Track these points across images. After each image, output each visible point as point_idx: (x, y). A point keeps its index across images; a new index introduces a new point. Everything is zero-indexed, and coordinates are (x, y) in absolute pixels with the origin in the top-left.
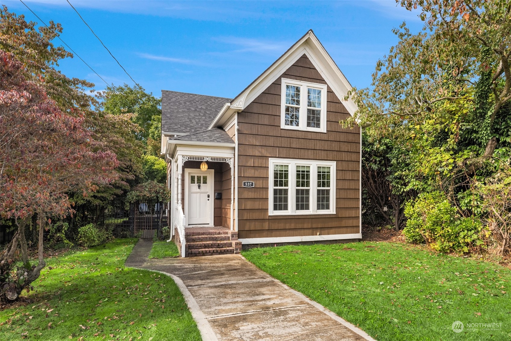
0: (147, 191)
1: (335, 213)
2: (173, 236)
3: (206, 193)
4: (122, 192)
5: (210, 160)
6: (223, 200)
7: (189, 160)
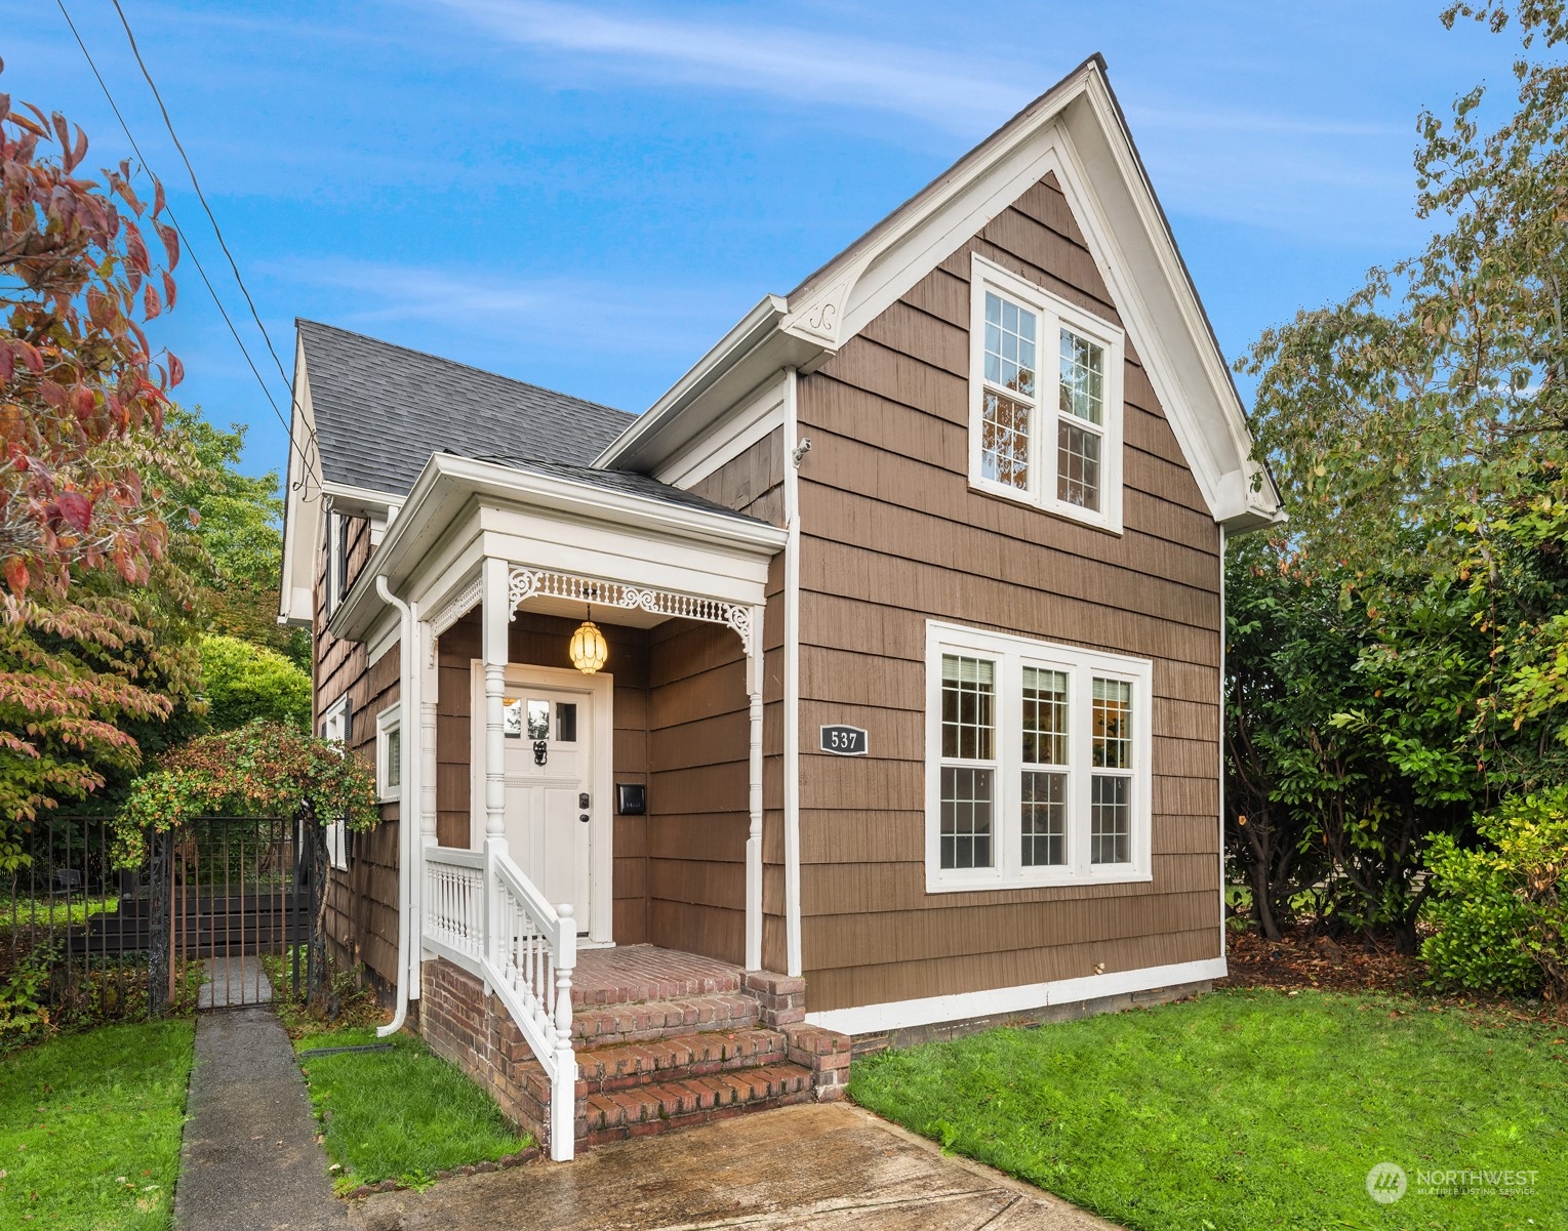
0: (249, 770)
1: (1147, 876)
2: (410, 1002)
3: (574, 783)
4: (100, 781)
5: (652, 604)
6: (656, 819)
7: (547, 593)
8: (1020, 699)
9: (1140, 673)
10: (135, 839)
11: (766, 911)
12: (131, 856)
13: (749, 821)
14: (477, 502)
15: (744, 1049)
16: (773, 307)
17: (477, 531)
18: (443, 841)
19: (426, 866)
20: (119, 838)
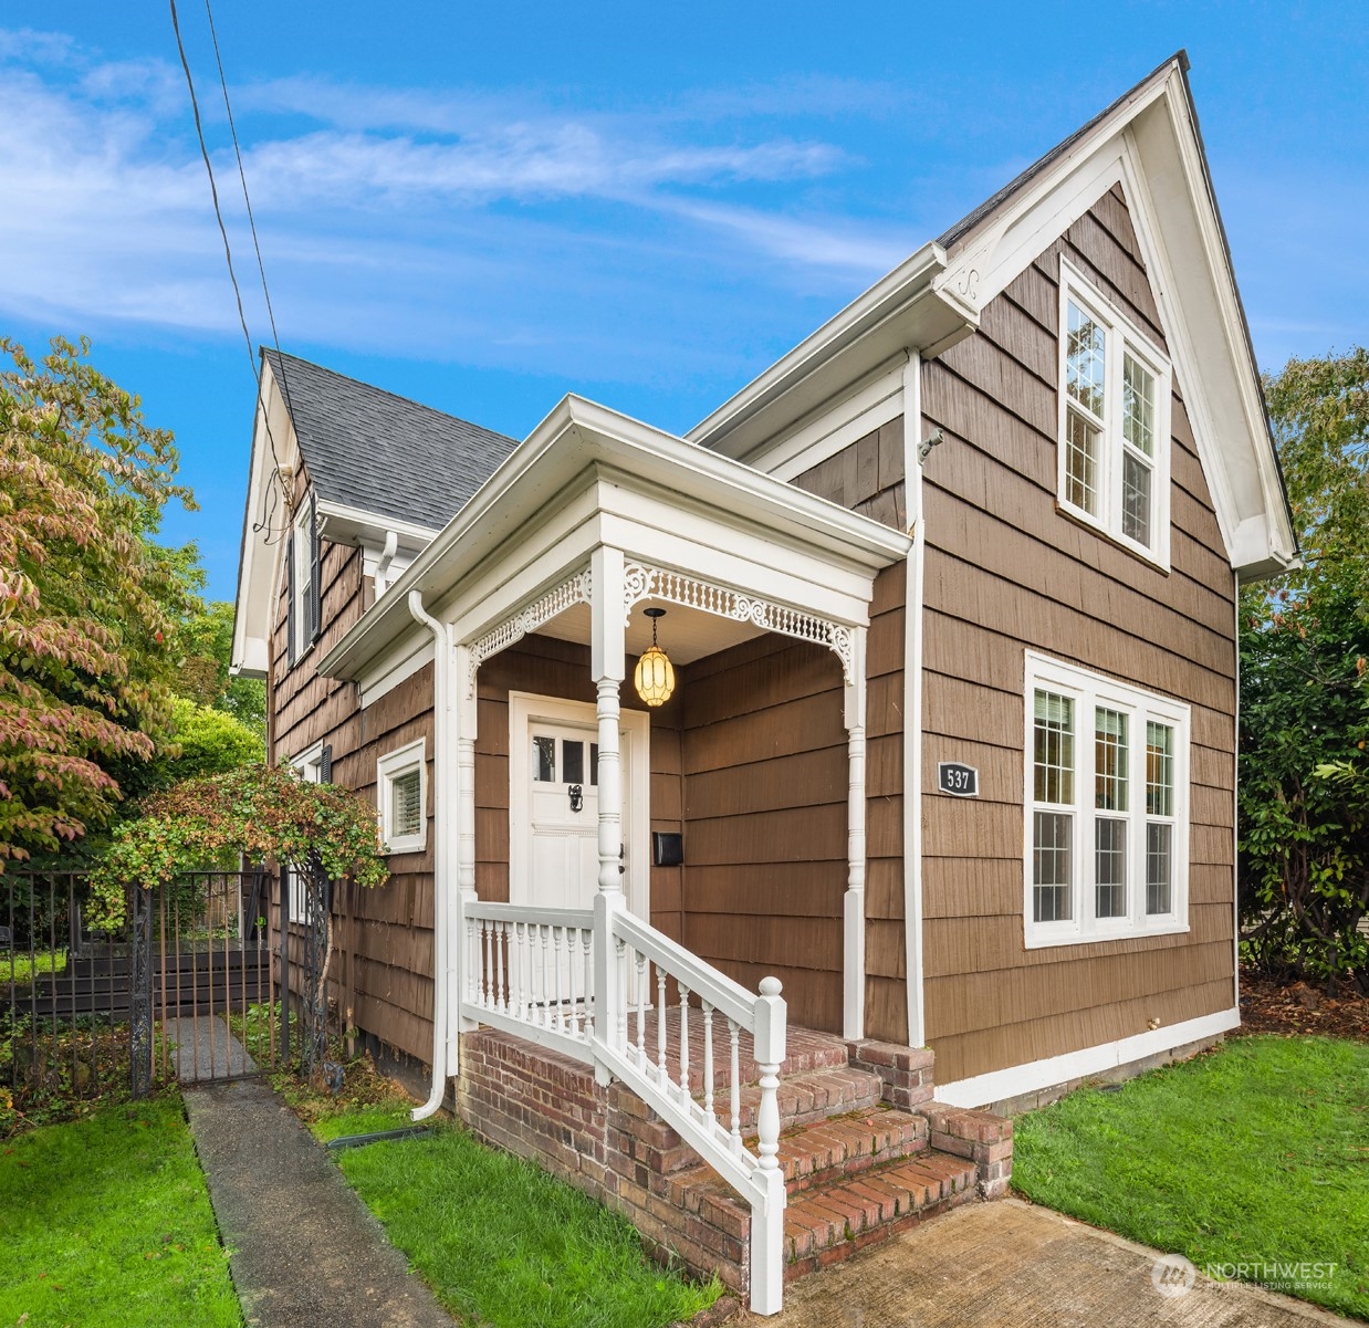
0: (250, 816)
1: (1186, 926)
2: (448, 1079)
4: (80, 828)
5: (762, 618)
6: (693, 870)
7: (660, 595)
8: (1093, 740)
9: (1180, 718)
10: (115, 896)
11: (868, 973)
12: (112, 915)
13: (847, 871)
14: (596, 473)
15: (892, 1139)
16: (934, 257)
17: (591, 510)
18: (483, 894)
19: (465, 924)
20: (97, 894)
